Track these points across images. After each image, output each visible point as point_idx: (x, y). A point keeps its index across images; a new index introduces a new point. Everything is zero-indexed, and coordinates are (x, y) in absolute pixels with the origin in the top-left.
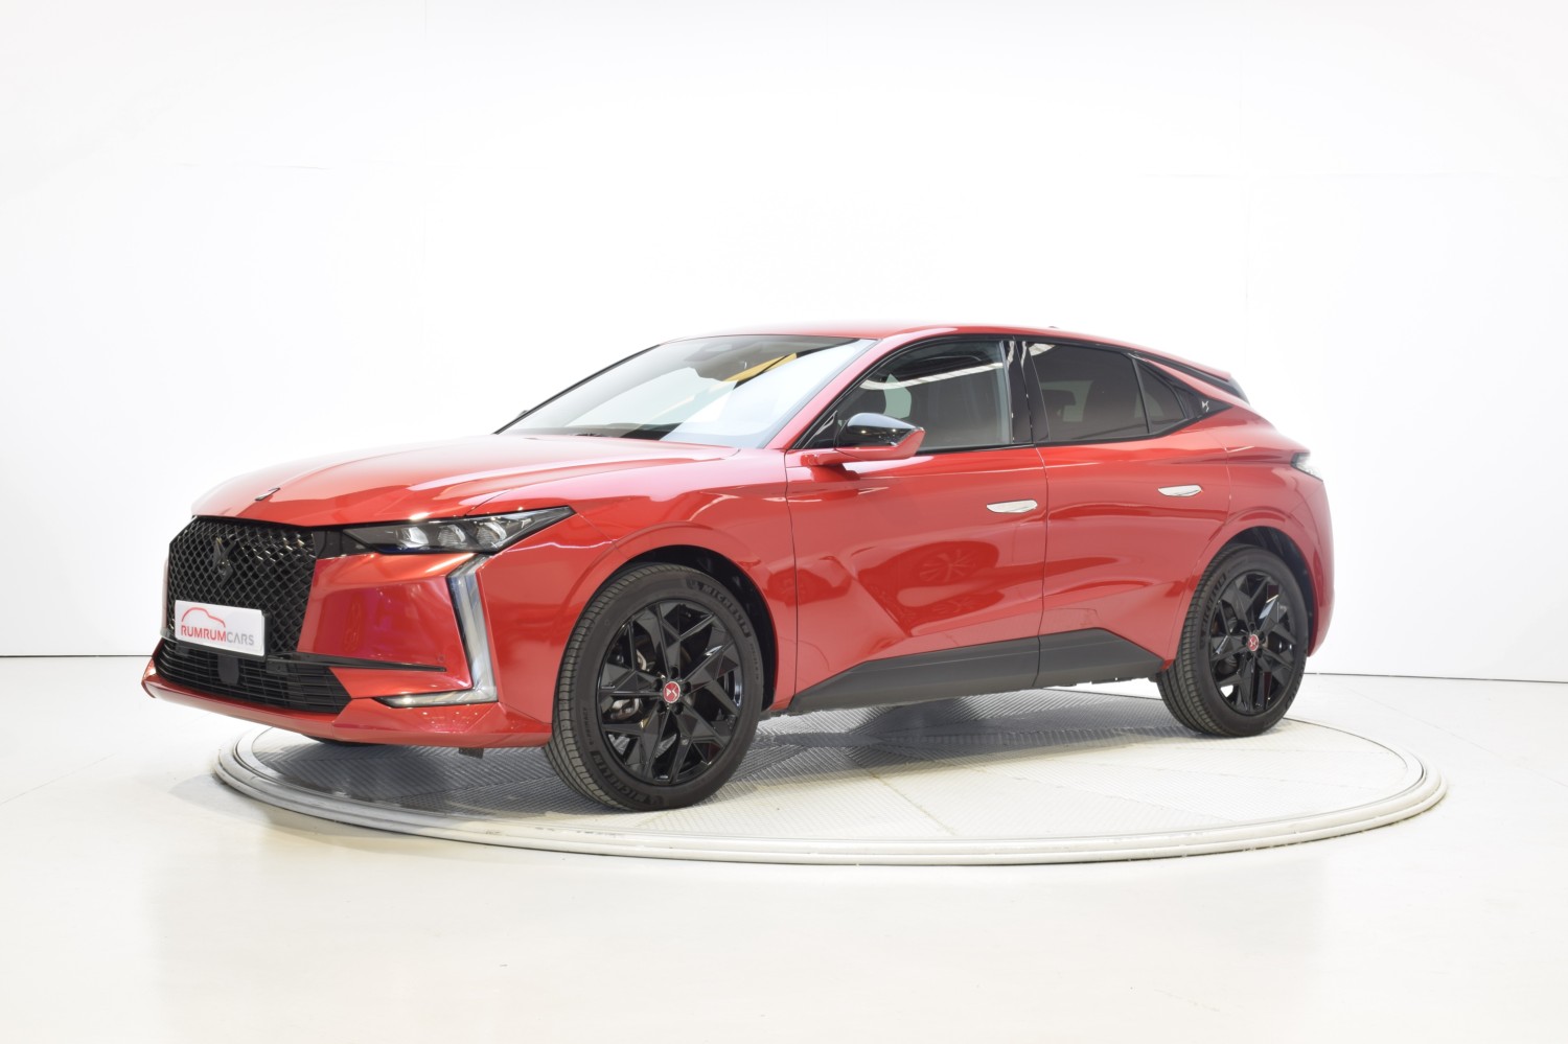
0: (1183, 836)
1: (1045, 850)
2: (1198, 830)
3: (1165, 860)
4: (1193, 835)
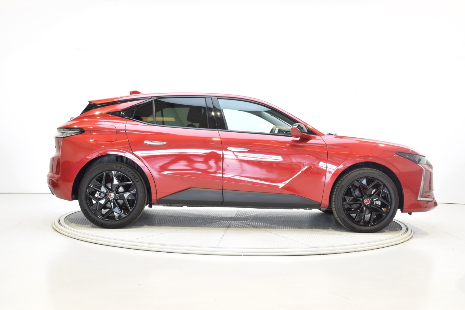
0: (337, 248)
1: (297, 251)
2: (342, 246)
3: (332, 255)
4: (340, 247)
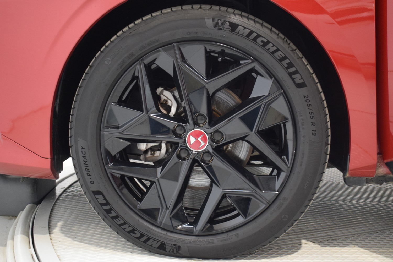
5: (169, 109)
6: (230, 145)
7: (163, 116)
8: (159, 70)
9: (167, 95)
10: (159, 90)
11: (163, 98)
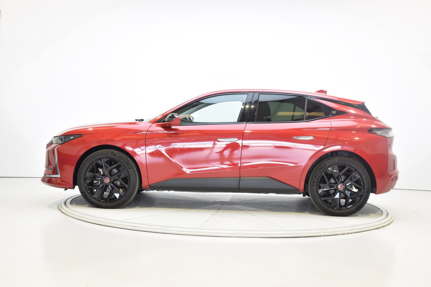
5: (101, 173)
6: (116, 181)
7: (99, 175)
8: (99, 164)
9: (100, 170)
10: (99, 168)
11: (100, 171)
